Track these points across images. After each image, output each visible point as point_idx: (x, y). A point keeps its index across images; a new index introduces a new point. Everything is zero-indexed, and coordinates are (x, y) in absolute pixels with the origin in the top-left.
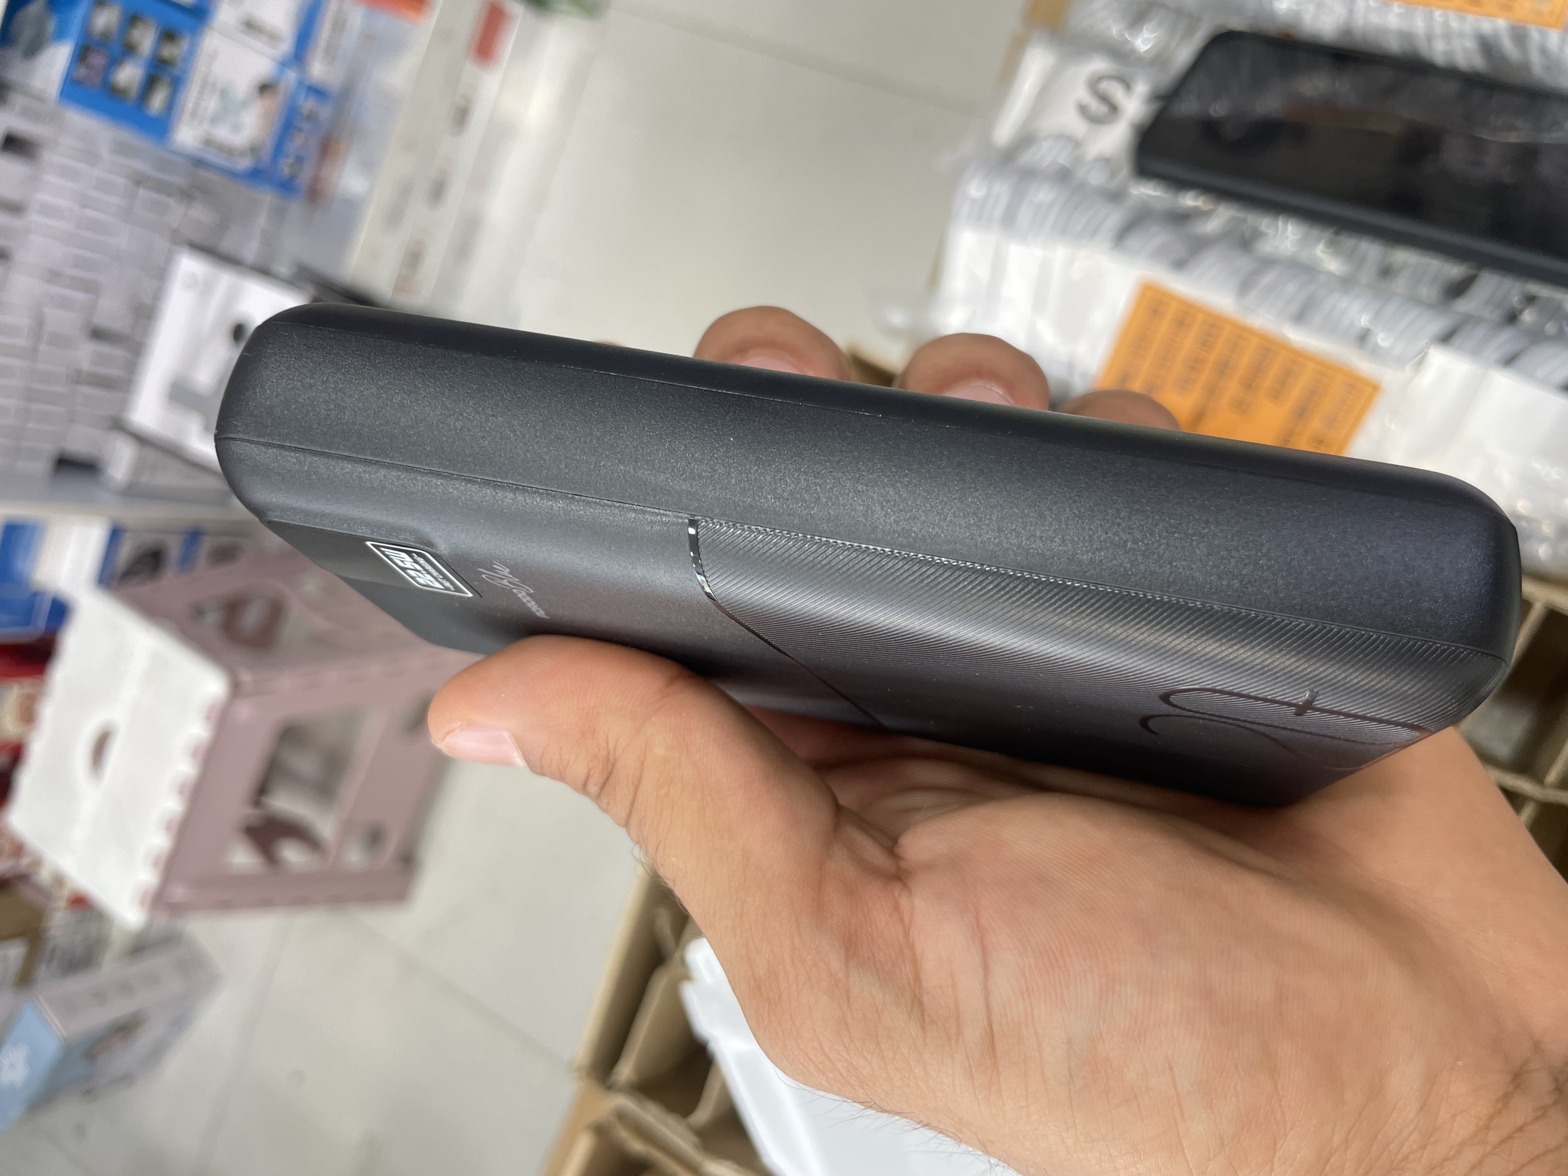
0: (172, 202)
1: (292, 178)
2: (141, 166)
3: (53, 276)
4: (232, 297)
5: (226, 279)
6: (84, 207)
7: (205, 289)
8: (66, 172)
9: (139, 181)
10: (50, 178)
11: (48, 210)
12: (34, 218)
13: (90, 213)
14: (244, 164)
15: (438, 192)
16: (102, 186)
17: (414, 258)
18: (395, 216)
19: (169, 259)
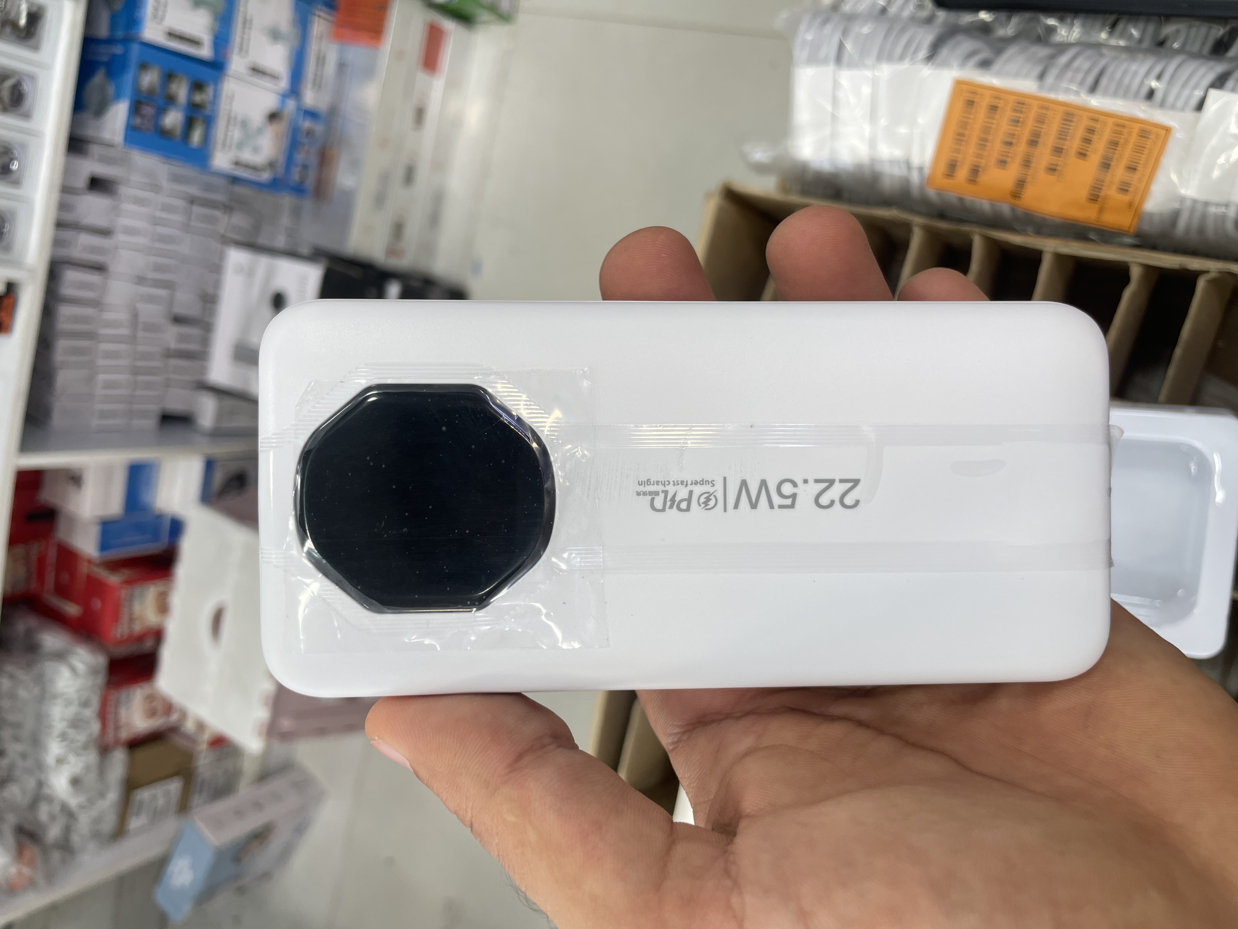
0: (216, 213)
1: (302, 182)
2: (193, 190)
3: (141, 280)
4: (270, 275)
5: (264, 262)
6: (156, 224)
7: (248, 273)
8: (139, 201)
9: (192, 201)
10: (128, 207)
11: (130, 231)
12: (120, 238)
13: (160, 230)
15: (409, 176)
16: (166, 208)
17: (398, 229)
18: (380, 200)
19: (222, 257)
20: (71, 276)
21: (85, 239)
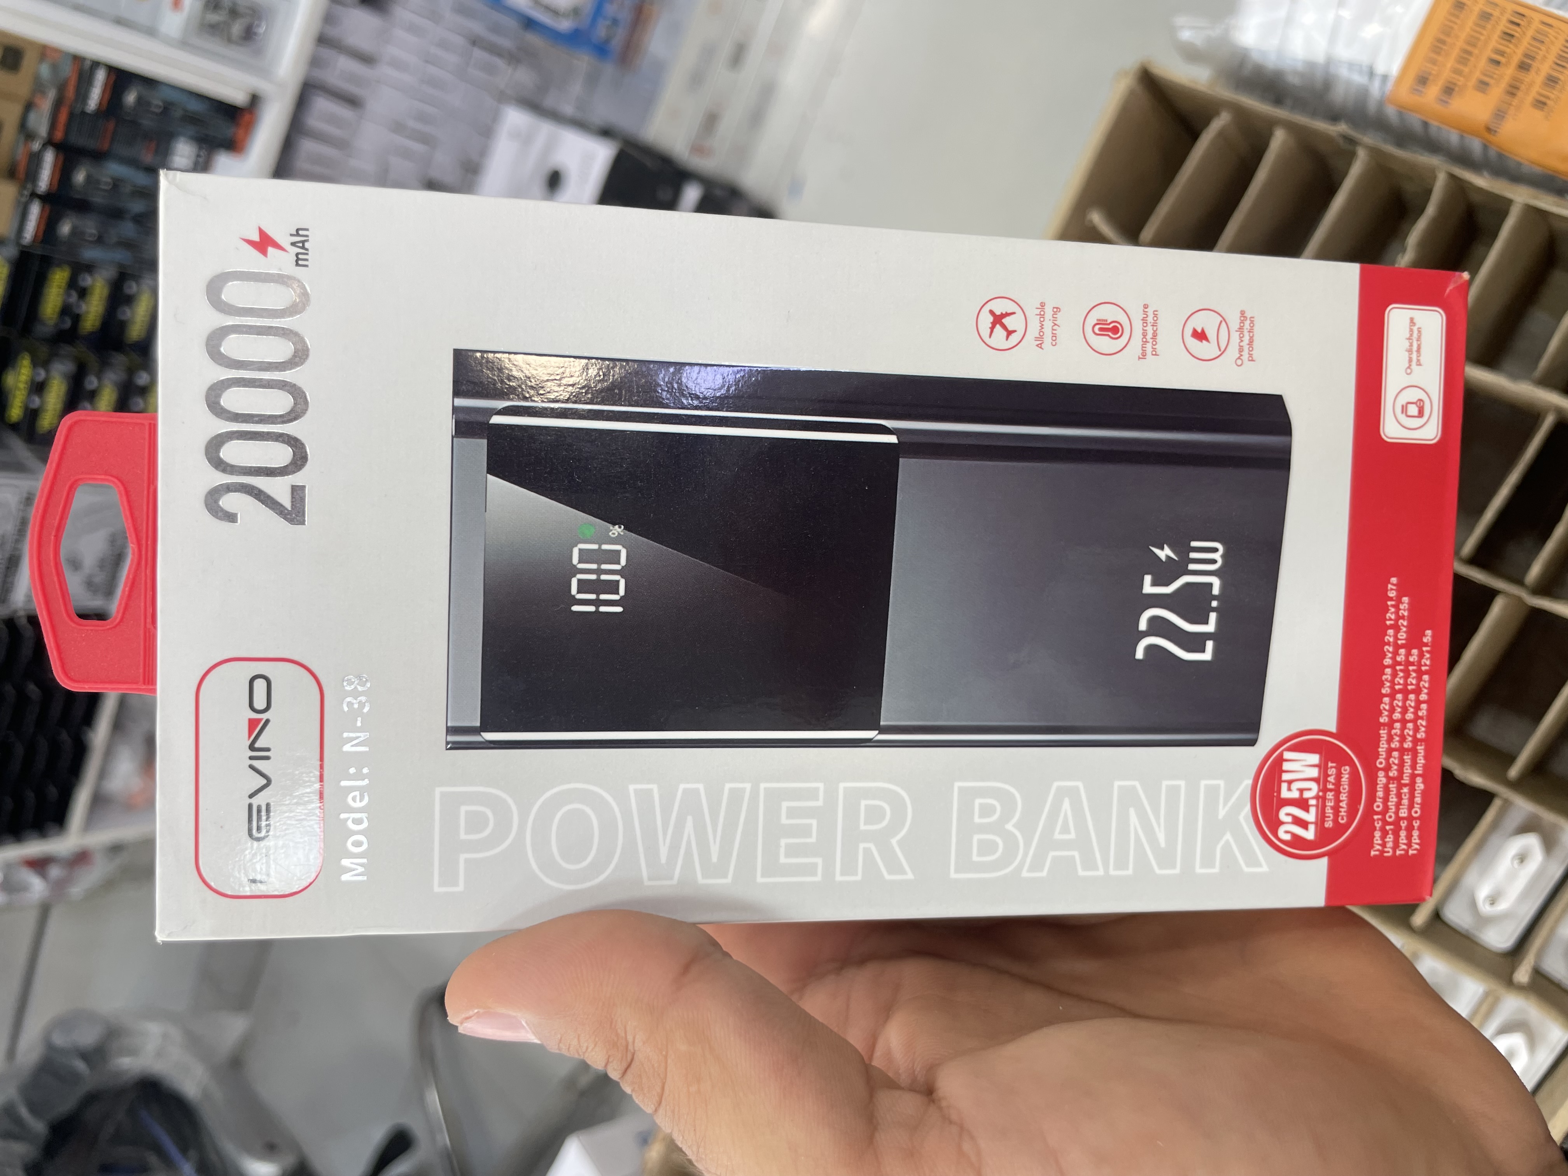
0: (500, 63)
1: (607, 41)
2: (477, 28)
3: (398, 127)
4: (550, 147)
5: (546, 129)
6: (427, 62)
7: (525, 139)
8: (412, 29)
9: (475, 42)
10: (399, 33)
11: (397, 64)
12: (385, 70)
13: (432, 70)
14: (565, 25)
15: (738, 57)
16: (443, 44)
17: (711, 121)
18: (697, 79)
19: (496, 117)
20: (321, 105)
21: (344, 63)
